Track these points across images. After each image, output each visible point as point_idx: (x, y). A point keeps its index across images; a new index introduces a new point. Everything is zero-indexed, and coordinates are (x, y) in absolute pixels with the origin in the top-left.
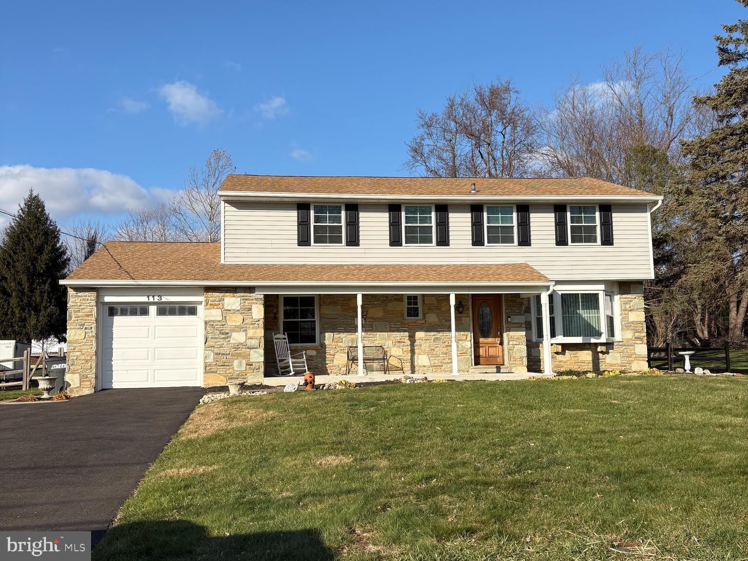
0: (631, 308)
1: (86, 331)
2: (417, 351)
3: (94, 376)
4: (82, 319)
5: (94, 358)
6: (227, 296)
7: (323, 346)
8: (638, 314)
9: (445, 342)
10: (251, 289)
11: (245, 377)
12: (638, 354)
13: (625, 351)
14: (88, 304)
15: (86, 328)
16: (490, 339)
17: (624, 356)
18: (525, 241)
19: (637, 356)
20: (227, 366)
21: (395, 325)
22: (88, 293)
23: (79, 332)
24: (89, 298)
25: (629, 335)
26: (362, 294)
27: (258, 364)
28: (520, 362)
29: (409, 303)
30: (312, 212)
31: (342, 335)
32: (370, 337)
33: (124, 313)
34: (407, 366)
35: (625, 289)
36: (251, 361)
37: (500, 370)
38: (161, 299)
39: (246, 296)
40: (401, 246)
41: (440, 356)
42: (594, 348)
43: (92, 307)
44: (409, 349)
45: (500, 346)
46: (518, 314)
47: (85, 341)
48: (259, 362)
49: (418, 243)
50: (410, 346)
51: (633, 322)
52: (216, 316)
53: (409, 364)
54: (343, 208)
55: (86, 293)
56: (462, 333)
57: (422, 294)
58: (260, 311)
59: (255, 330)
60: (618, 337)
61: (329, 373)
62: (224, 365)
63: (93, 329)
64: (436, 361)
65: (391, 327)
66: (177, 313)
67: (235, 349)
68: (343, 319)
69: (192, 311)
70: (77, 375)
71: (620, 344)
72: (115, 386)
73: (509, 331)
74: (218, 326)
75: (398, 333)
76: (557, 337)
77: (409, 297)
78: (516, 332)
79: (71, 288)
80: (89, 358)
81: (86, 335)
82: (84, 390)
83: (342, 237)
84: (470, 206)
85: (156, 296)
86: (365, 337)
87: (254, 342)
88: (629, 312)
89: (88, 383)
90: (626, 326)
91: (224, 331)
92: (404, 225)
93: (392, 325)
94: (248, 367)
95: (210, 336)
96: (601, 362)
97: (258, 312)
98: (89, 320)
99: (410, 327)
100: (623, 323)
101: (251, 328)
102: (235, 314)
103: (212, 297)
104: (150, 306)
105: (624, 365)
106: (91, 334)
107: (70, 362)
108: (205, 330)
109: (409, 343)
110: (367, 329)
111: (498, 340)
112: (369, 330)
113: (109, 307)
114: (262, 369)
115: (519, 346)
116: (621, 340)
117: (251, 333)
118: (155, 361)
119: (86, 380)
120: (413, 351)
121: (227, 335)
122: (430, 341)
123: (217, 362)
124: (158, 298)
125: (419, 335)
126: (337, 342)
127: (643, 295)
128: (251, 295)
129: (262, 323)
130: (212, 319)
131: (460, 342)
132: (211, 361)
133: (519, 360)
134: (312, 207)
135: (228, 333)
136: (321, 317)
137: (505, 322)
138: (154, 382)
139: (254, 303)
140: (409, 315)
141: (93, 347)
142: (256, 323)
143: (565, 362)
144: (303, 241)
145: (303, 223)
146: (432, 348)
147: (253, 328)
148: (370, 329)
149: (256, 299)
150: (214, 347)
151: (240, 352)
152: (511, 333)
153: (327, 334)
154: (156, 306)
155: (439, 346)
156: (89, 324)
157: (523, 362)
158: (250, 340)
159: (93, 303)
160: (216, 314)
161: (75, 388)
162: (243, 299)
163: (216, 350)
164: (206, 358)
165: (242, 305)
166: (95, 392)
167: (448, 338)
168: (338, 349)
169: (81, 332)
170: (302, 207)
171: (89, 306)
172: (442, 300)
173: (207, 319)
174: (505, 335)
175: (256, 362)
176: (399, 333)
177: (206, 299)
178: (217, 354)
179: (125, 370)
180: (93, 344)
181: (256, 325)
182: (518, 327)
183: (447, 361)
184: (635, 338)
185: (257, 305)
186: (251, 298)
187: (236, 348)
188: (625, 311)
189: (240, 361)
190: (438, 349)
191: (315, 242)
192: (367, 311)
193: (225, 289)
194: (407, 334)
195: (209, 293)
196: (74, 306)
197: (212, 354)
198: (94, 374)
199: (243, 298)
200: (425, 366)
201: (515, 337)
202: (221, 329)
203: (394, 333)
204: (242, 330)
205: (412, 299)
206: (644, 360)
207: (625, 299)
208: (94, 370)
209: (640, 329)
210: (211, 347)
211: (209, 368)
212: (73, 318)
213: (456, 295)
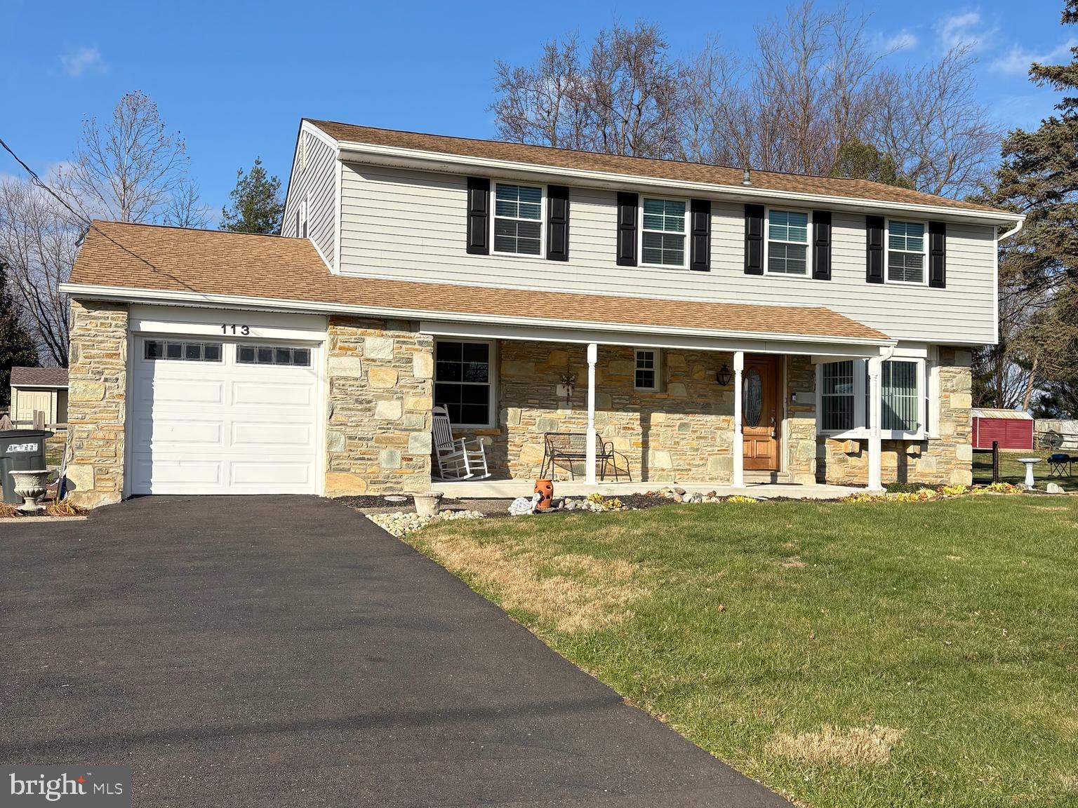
0: (954, 388)
1: (107, 384)
2: (651, 444)
3: (121, 471)
4: (98, 362)
5: (122, 436)
6: (370, 335)
7: (503, 430)
8: (962, 398)
9: (696, 431)
10: (411, 324)
11: (400, 480)
12: (960, 458)
13: (943, 454)
14: (112, 334)
15: (106, 380)
16: (759, 428)
17: (942, 462)
18: (822, 272)
19: (959, 462)
20: (368, 459)
21: (620, 399)
22: (111, 312)
23: (93, 385)
24: (114, 323)
25: (949, 429)
26: (598, 345)
27: (423, 459)
28: (806, 467)
29: (640, 364)
30: (493, 195)
31: (535, 413)
32: (579, 418)
33: (174, 353)
34: (636, 469)
35: (947, 358)
36: (410, 453)
37: (777, 480)
38: (248, 333)
39: (404, 337)
40: (636, 265)
41: (688, 453)
42: (901, 447)
43: (118, 340)
44: (641, 441)
45: (773, 440)
46: (808, 389)
47: (103, 403)
48: (423, 456)
49: (660, 263)
50: (641, 436)
51: (955, 410)
52: (351, 369)
53: (640, 466)
54: (545, 191)
55: (107, 312)
56: (723, 417)
57: (662, 349)
58: (426, 364)
59: (417, 398)
60: (933, 433)
61: (513, 475)
62: (363, 459)
63: (122, 383)
64: (682, 462)
65: (613, 403)
66: (274, 358)
67: (383, 431)
68: (538, 386)
69: (301, 357)
70: (89, 469)
71: (938, 442)
72: (155, 490)
73: (793, 417)
74: (353, 389)
75: (624, 414)
76: (855, 429)
77: (640, 355)
78: (802, 419)
79: (77, 301)
80: (112, 436)
81: (107, 393)
82: (103, 496)
83: (539, 243)
84: (744, 206)
85: (239, 325)
86: (572, 418)
87: (417, 419)
88: (951, 394)
89: (111, 484)
90: (947, 415)
91: (363, 397)
92: (641, 230)
93: (615, 399)
94: (405, 463)
95: (339, 405)
96: (910, 469)
97: (424, 366)
98: (112, 364)
99: (643, 403)
100: (943, 410)
101: (411, 393)
102: (383, 368)
103: (343, 334)
104: (224, 345)
105: (940, 475)
106: (116, 392)
107: (74, 442)
108: (331, 393)
109: (640, 430)
110: (575, 404)
111: (771, 431)
112: (578, 406)
113: (146, 342)
114: (428, 469)
115: (806, 442)
116: (939, 437)
117: (410, 402)
118: (233, 446)
119: (106, 476)
120: (645, 445)
121: (367, 406)
122: (673, 428)
123: (351, 453)
124: (243, 330)
125: (657, 418)
126: (526, 424)
127: (971, 369)
128: (412, 334)
129: (430, 386)
130: (343, 374)
131: (719, 432)
132: (339, 450)
133: (804, 463)
134: (493, 186)
135: (370, 402)
136: (500, 380)
137: (787, 402)
138: (230, 484)
139: (416, 350)
140: (639, 384)
141: (120, 416)
142: (420, 385)
143: (860, 469)
144: (477, 245)
145: (475, 213)
146: (676, 440)
147: (415, 395)
148: (579, 404)
149: (421, 343)
150: (346, 425)
151: (392, 435)
152: (795, 421)
153: (510, 411)
154: (235, 345)
155: (687, 436)
156: (114, 372)
157: (809, 467)
158: (408, 415)
159: (121, 332)
160: (349, 366)
161: (84, 492)
162: (398, 342)
163: (350, 431)
164: (331, 444)
165: (396, 351)
166: (123, 500)
167: (700, 425)
168: (529, 436)
169: (97, 386)
170: (477, 184)
171: (114, 337)
172: (695, 361)
173: (336, 374)
174: (785, 423)
175: (418, 455)
176: (626, 414)
177: (332, 336)
178: (350, 438)
179: (175, 461)
180: (121, 409)
181: (419, 390)
182: (806, 411)
183: (697, 463)
184: (958, 434)
185: (421, 354)
186: (412, 341)
187: (384, 429)
188: (946, 392)
189: (391, 452)
190: (684, 442)
191: (496, 249)
192: (577, 374)
193: (367, 321)
194: (637, 415)
195: (339, 327)
196: (83, 336)
197: (343, 438)
198: (122, 467)
199: (398, 339)
200: (663, 470)
201: (801, 427)
202: (359, 393)
203: (618, 413)
204: (395, 397)
205: (645, 357)
206: (967, 469)
207: (946, 374)
208: (122, 460)
209: (965, 420)
210: (341, 424)
211: (337, 462)
212: (81, 359)
213: (746, 355)
